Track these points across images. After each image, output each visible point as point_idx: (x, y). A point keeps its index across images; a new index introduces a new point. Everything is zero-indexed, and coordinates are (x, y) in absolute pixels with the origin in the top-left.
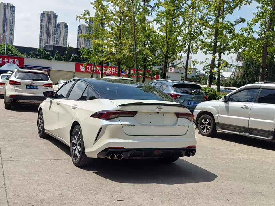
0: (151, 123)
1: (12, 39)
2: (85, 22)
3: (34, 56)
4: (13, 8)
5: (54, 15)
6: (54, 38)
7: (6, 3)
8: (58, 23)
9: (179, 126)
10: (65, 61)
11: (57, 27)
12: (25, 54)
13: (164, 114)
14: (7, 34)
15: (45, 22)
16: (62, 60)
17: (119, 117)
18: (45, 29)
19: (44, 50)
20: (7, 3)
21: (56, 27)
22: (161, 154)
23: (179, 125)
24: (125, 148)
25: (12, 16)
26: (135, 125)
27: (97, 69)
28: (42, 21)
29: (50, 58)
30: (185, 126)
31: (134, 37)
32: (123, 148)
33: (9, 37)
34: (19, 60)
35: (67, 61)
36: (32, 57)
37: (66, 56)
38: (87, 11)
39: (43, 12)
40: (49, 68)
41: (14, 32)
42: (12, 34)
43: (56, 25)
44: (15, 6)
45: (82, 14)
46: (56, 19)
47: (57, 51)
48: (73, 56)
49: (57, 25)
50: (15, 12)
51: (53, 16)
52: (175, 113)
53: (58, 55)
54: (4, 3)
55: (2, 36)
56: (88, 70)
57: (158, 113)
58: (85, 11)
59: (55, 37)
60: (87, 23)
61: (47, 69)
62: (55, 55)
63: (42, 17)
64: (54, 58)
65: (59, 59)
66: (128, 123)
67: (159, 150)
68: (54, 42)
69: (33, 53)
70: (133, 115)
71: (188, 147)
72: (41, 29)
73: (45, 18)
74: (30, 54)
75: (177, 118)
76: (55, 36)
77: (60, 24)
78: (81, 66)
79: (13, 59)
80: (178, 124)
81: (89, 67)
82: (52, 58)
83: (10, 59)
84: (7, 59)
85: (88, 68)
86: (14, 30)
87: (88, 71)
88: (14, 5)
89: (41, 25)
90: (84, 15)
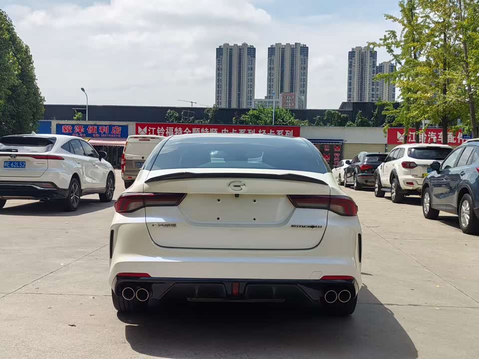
0: (218, 219)
1: (304, 100)
2: (387, 51)
3: (321, 123)
4: (304, 50)
5: (371, 52)
6: (373, 91)
7: (294, 44)
8: (378, 65)
9: (292, 226)
10: (373, 126)
11: (377, 71)
12: (306, 121)
13: (255, 198)
14: (297, 93)
15: (356, 66)
16: (369, 125)
17: (144, 206)
18: (356, 78)
19: (337, 112)
20: (296, 43)
21: (375, 72)
22: (242, 291)
23: (294, 224)
24: (152, 275)
25: (303, 63)
26: (174, 225)
27: (429, 136)
28: (350, 65)
29: (348, 124)
30: (313, 227)
31: (464, 66)
32: (147, 275)
33: (299, 99)
34: (292, 131)
35: (377, 126)
36: (318, 125)
37: (376, 117)
38: (391, 31)
39: (353, 49)
40: (342, 140)
41: (306, 88)
42: (304, 92)
43: (375, 69)
44: (307, 46)
45: (381, 39)
46: (374, 58)
47: (360, 111)
48: (388, 117)
49: (377, 69)
50: (307, 56)
51: (369, 53)
52: (287, 195)
53: (362, 119)
54: (291, 44)
55: (288, 98)
56: (412, 139)
57: (237, 196)
58: (387, 33)
59: (373, 89)
60: (391, 53)
61: (338, 143)
62: (357, 118)
63: (351, 59)
64: (354, 123)
65: (363, 124)
66: (161, 220)
67: (237, 284)
68: (373, 97)
69: (319, 118)
70: (174, 202)
71: (321, 279)
72: (350, 78)
73: (356, 59)
74: (315, 120)
75: (292, 207)
76: (374, 87)
77: (382, 66)
78: (398, 133)
79: (283, 131)
80: (291, 222)
81: (412, 133)
82: (351, 124)
83: (277, 131)
84: (273, 131)
85: (412, 135)
86: (307, 86)
87: (412, 141)
88: (305, 45)
89: (350, 72)
90: (385, 39)
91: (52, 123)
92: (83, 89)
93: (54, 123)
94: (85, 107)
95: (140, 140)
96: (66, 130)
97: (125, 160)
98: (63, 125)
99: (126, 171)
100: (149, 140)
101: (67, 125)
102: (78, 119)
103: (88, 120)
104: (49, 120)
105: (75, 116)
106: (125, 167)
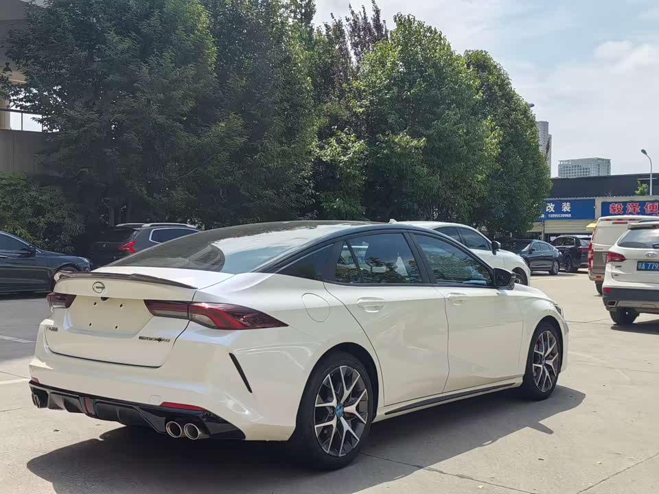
9: (140, 338)
13: (122, 303)
23: (143, 335)
30: (160, 340)
52: (145, 301)
57: (103, 299)
80: (142, 331)
91: (596, 201)
92: (644, 151)
93: (599, 201)
94: (648, 176)
95: (613, 223)
96: (615, 210)
97: (593, 252)
98: (611, 203)
99: (594, 268)
100: (627, 223)
101: (616, 203)
102: (642, 194)
103: (653, 194)
104: (592, 198)
105: (638, 190)
106: (592, 262)
